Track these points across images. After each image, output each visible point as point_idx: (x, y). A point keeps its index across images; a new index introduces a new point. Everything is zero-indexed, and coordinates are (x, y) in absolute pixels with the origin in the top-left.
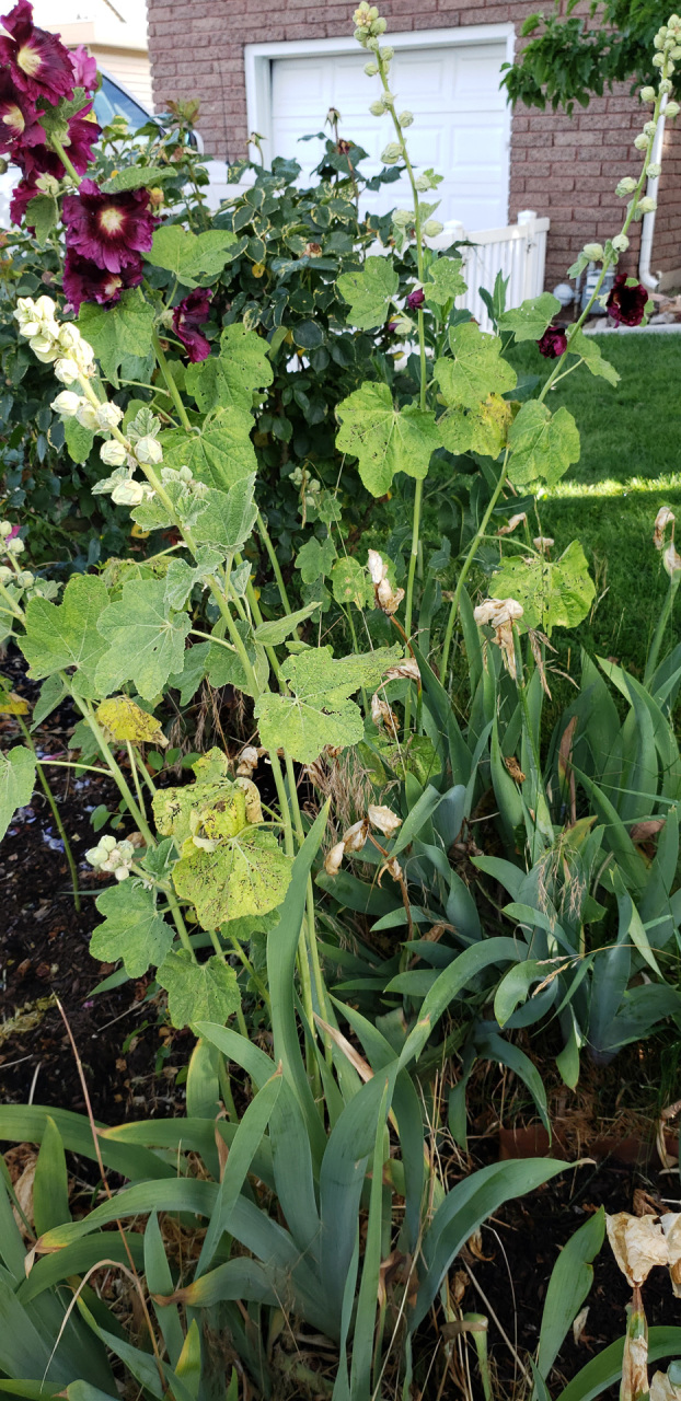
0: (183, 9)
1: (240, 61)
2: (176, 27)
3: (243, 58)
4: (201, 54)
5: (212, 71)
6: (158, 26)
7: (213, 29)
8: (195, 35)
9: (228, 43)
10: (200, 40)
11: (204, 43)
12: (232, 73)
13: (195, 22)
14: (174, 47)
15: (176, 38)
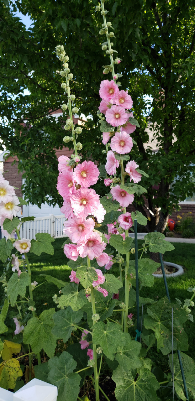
0: (11, 172)
1: (21, 182)
2: (9, 175)
3: (22, 181)
4: (13, 180)
5: (16, 183)
6: (6, 175)
7: (16, 175)
8: (13, 176)
9: (19, 178)
10: (14, 177)
11: (14, 178)
12: (20, 183)
13: (13, 174)
14: (8, 178)
15: (9, 177)
